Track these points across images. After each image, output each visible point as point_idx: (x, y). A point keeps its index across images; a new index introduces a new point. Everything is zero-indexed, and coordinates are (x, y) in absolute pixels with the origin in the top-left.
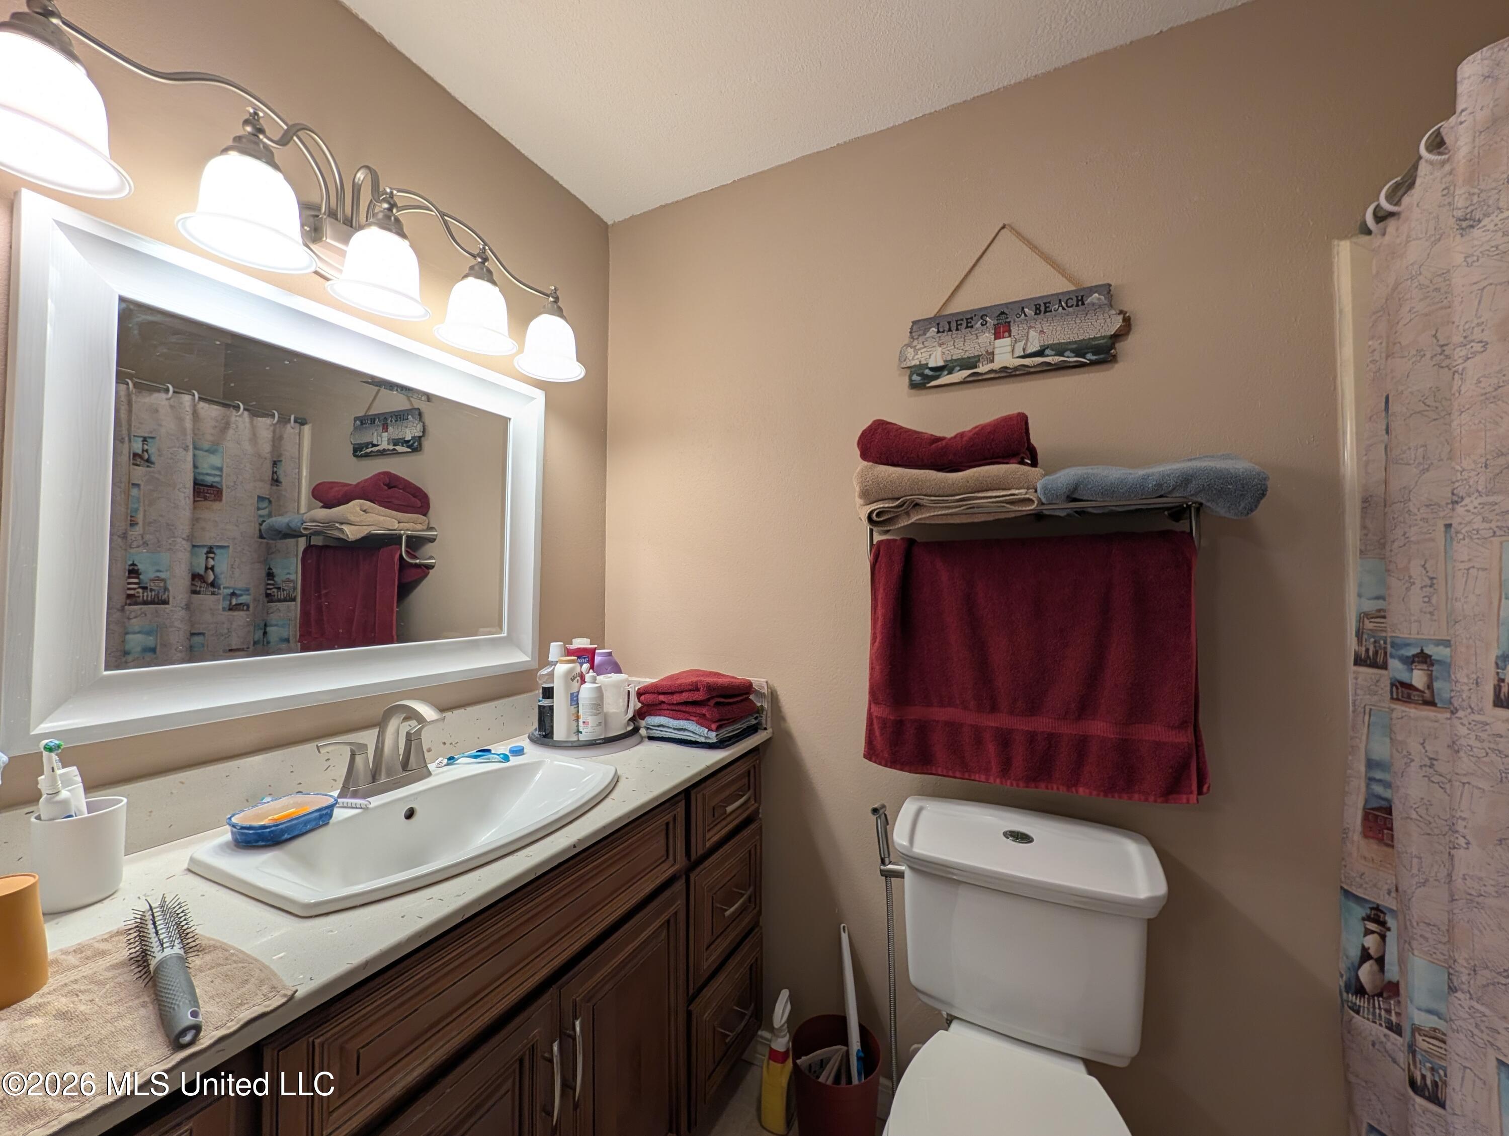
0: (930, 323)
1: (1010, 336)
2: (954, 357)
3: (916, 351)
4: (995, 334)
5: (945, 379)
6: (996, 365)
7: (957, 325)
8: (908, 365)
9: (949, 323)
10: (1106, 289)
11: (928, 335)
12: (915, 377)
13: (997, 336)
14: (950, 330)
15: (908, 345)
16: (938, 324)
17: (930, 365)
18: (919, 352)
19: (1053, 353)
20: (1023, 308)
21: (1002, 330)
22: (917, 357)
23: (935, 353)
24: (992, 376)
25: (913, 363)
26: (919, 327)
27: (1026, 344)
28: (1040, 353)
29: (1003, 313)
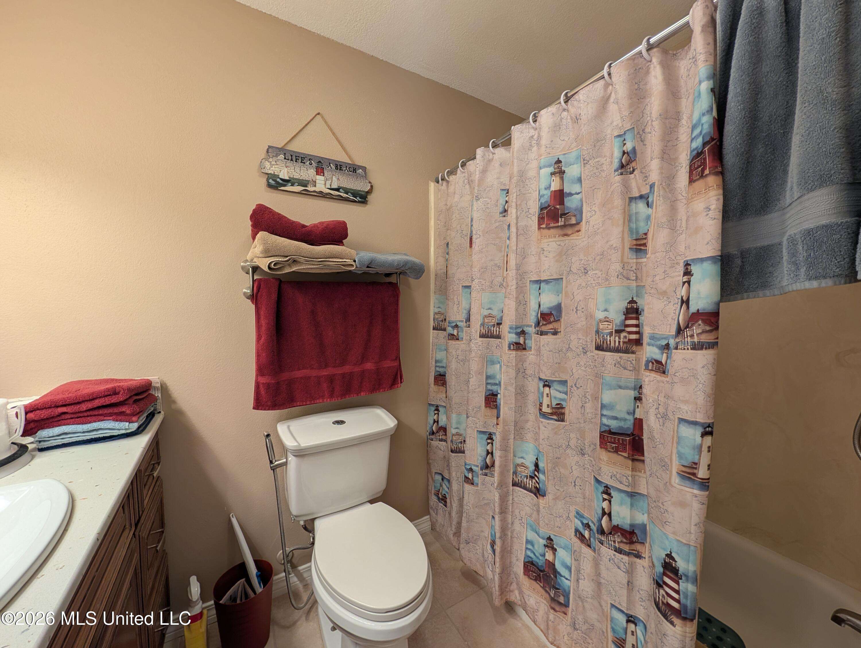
0: (280, 151)
1: (324, 176)
2: (294, 177)
3: (272, 165)
4: (316, 172)
5: (289, 188)
6: (317, 189)
7: (296, 159)
8: (266, 172)
9: (292, 156)
10: (364, 169)
11: (279, 158)
12: (271, 181)
14: (292, 160)
15: (266, 159)
16: (285, 154)
17: (280, 177)
18: (273, 166)
19: (343, 192)
20: (330, 164)
21: (320, 171)
22: (272, 169)
23: (283, 170)
24: (315, 194)
25: (270, 172)
26: (273, 151)
27: (331, 183)
28: (337, 190)
29: (320, 162)
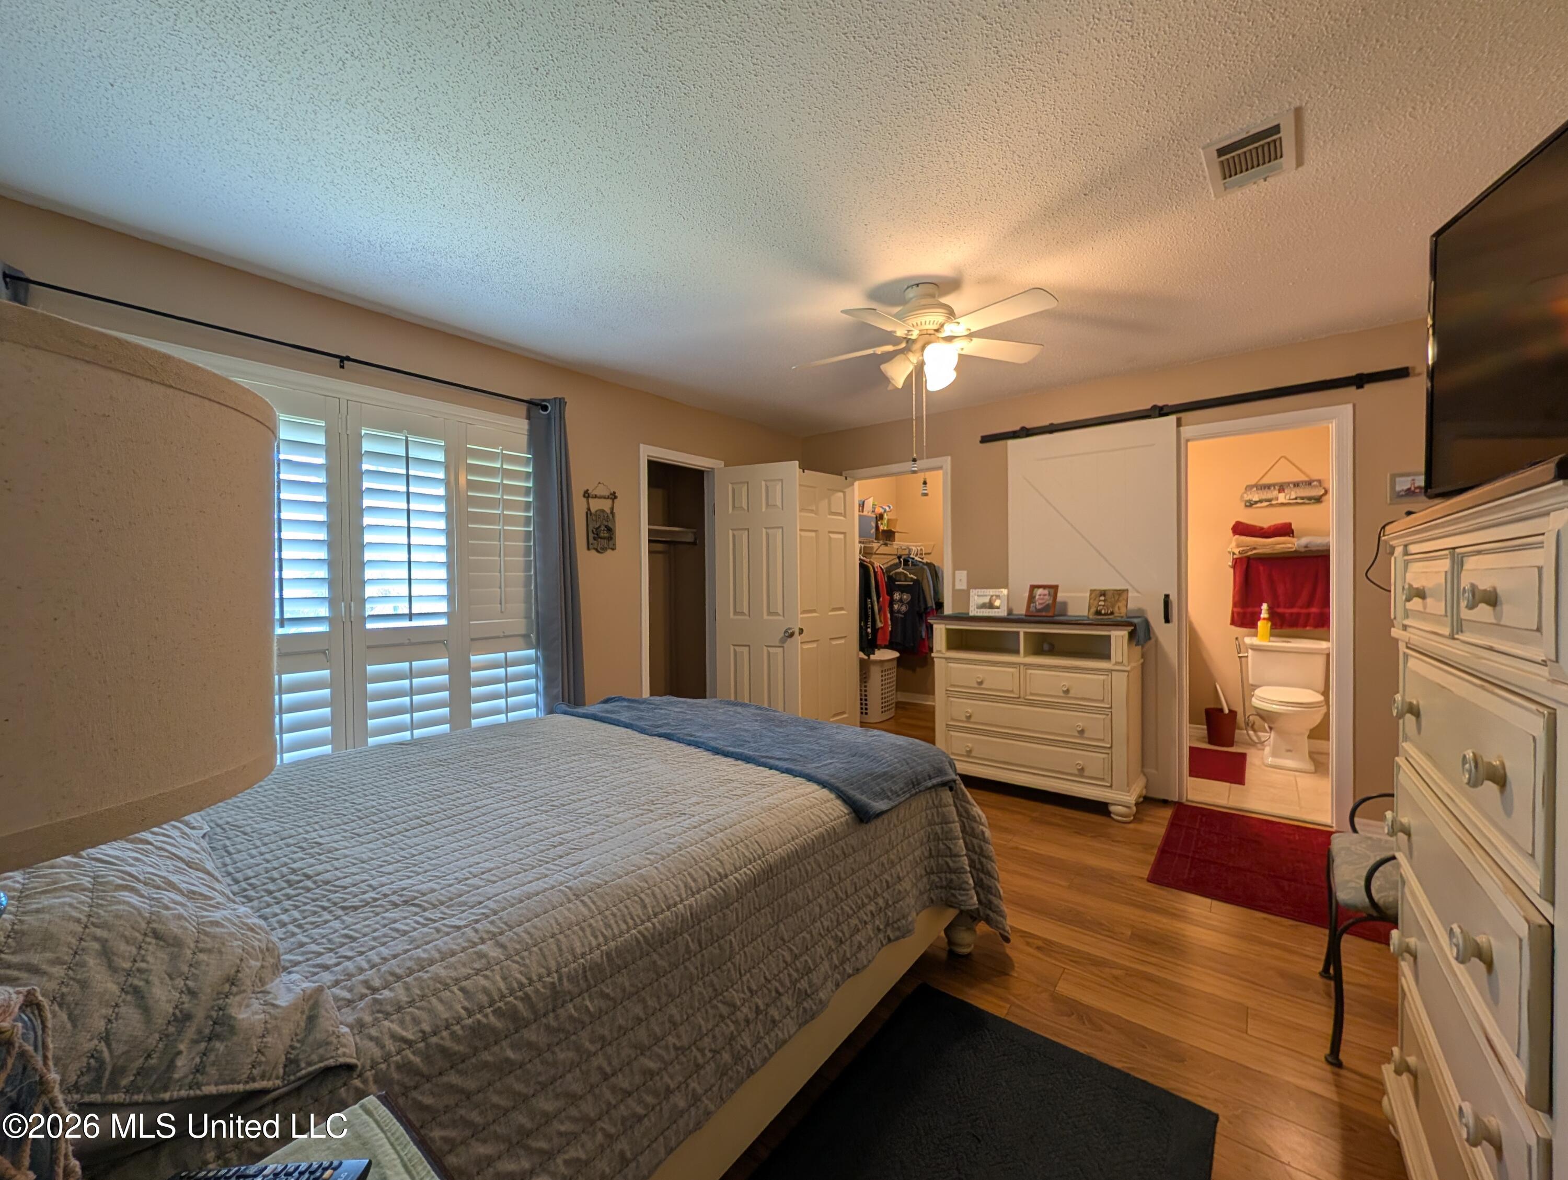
0: (1253, 487)
1: (1284, 493)
2: (1263, 498)
5: (1259, 505)
6: (1279, 502)
7: (1264, 488)
9: (1261, 487)
10: (1319, 481)
11: (1252, 490)
12: (1247, 504)
13: (1280, 492)
15: (1245, 493)
16: (1256, 487)
17: (1253, 500)
19: (1300, 499)
20: (1289, 484)
22: (1248, 497)
23: (1255, 496)
24: (1277, 505)
25: (1246, 499)
26: (1249, 488)
27: (1290, 496)
28: (1296, 499)
29: (1281, 485)
